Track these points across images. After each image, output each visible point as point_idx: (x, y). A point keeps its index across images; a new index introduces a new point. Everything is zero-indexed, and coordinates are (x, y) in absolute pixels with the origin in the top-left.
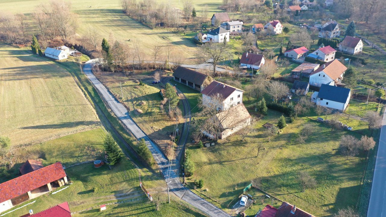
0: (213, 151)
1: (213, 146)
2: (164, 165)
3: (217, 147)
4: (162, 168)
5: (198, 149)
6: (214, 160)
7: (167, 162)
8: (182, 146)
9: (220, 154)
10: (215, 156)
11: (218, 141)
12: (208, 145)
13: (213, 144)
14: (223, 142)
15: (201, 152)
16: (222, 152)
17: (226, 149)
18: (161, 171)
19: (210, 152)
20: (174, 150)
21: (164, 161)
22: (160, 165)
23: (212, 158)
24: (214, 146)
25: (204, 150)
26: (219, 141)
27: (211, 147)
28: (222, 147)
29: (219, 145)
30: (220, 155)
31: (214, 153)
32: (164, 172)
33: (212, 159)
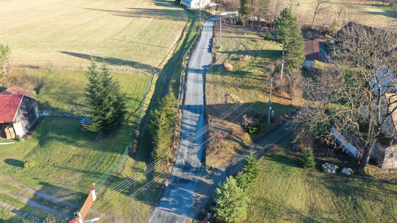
0: (336, 190)
1: (345, 175)
2: (186, 173)
3: (356, 182)
4: (176, 177)
5: (295, 168)
6: (325, 216)
7: (197, 168)
8: (261, 148)
9: (356, 206)
10: (338, 204)
11: (366, 169)
12: (331, 169)
13: (347, 171)
14: (383, 177)
15: (300, 180)
16: (366, 203)
17: (384, 198)
18: (167, 184)
19: (328, 188)
20: (236, 150)
21: (192, 164)
22: (177, 169)
23: (323, 207)
24: (348, 176)
25: (312, 176)
26: (369, 169)
27: (338, 178)
28: (375, 189)
29: (364, 179)
30: (355, 208)
31: (338, 196)
32: (171, 187)
33: (323, 210)
